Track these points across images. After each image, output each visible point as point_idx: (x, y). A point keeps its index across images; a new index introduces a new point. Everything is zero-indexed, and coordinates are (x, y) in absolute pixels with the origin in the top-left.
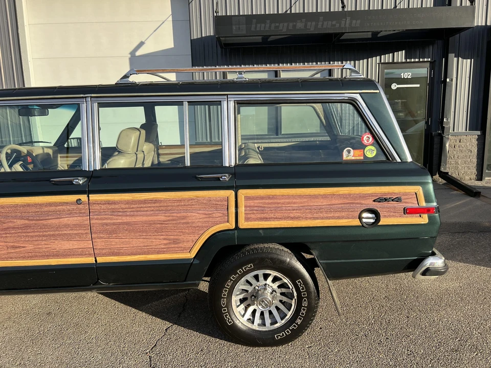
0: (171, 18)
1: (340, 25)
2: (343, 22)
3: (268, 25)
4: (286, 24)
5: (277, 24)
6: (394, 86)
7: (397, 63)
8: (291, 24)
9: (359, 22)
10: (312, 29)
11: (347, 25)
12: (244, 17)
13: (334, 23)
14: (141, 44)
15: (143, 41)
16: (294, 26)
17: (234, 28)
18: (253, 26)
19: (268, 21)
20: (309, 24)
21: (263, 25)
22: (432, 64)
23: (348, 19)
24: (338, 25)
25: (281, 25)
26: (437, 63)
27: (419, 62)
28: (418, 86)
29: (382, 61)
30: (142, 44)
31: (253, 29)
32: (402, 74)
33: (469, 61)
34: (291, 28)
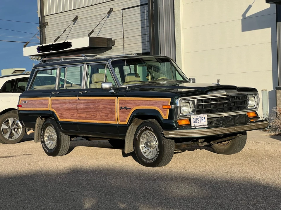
14: (250, 7)
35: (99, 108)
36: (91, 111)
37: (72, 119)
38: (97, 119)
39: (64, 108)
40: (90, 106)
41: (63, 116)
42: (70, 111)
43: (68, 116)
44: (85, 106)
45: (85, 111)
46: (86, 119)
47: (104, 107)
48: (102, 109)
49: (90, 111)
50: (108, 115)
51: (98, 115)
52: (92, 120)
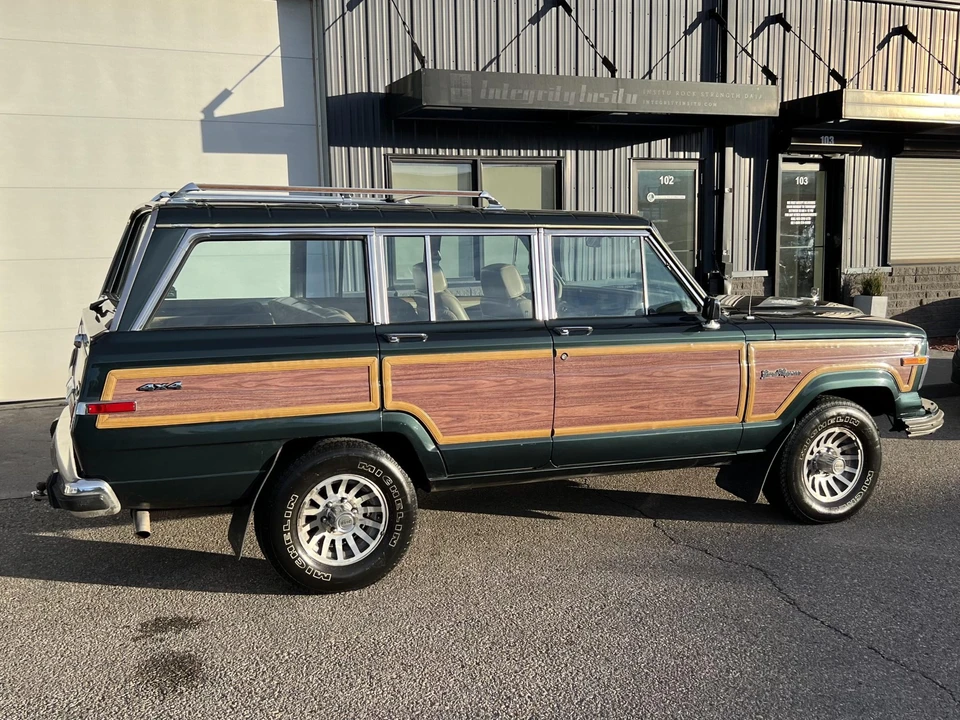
0: (278, 52)
1: (610, 100)
2: (614, 96)
3: (505, 92)
4: (532, 92)
5: (520, 91)
6: (651, 198)
7: (655, 159)
8: (540, 93)
9: (635, 97)
10: (571, 104)
11: (620, 101)
12: (469, 76)
13: (602, 95)
15: (230, 89)
16: (545, 96)
17: (453, 91)
18: (483, 91)
19: (506, 85)
20: (567, 94)
21: (498, 91)
22: (701, 163)
23: (622, 91)
24: (607, 100)
25: (526, 93)
26: (707, 162)
27: (684, 159)
28: (684, 197)
29: (634, 156)
30: (226, 94)
31: (483, 96)
32: (662, 178)
33: (748, 159)
34: (540, 98)
35: (669, 379)
36: (628, 394)
37: (519, 429)
38: (651, 417)
39: (476, 393)
40: (626, 377)
41: (465, 423)
42: (515, 404)
43: (498, 421)
44: (601, 379)
45: (600, 397)
46: (599, 423)
47: (693, 375)
48: (684, 382)
49: (622, 395)
50: (710, 399)
51: (661, 404)
52: (625, 421)
